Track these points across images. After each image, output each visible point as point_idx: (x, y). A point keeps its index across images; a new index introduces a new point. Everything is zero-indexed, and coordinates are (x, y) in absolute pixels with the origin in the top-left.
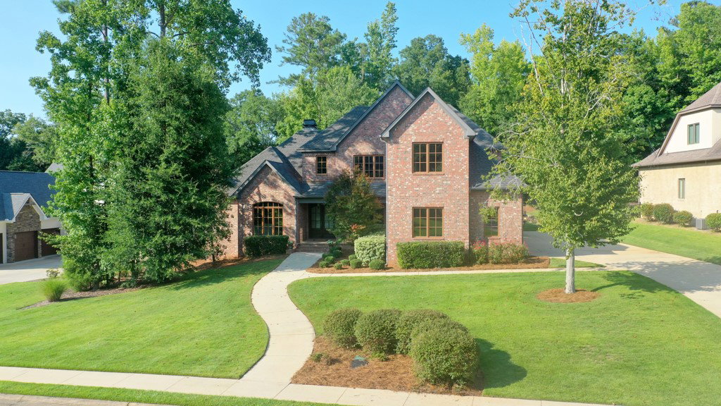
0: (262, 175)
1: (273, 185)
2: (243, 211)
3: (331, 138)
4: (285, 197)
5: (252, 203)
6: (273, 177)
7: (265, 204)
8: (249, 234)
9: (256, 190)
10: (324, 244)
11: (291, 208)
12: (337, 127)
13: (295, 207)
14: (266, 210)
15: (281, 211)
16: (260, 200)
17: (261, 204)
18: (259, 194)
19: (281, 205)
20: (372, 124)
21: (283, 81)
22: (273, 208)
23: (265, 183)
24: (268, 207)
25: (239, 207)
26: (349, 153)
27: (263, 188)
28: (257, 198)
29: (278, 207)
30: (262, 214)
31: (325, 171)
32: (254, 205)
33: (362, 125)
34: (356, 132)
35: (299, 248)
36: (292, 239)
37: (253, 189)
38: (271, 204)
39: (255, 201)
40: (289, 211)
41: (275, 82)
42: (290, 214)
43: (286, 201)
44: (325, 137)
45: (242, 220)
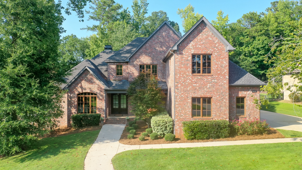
0: (83, 75)
1: (90, 82)
2: (71, 98)
3: (125, 54)
4: (98, 89)
5: (77, 93)
6: (91, 77)
7: (85, 93)
8: (75, 113)
9: (80, 85)
10: (123, 119)
11: (102, 96)
12: (128, 48)
13: (104, 95)
14: (86, 98)
15: (95, 98)
16: (82, 91)
17: (82, 94)
18: (81, 87)
19: (95, 94)
20: (150, 46)
21: (89, 28)
22: (90, 96)
23: (85, 80)
24: (87, 96)
25: (68, 96)
26: (137, 62)
27: (84, 84)
28: (80, 90)
29: (94, 96)
30: (83, 100)
31: (121, 74)
32: (78, 94)
33: (144, 47)
34: (141, 50)
35: (107, 122)
36: (103, 116)
37: (78, 84)
38: (89, 94)
39: (79, 92)
40: (101, 98)
41: (85, 29)
42: (101, 99)
43: (98, 92)
44: (121, 54)
45: (70, 104)
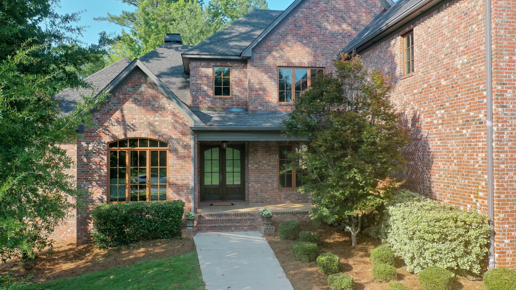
0: (128, 88)
1: (151, 105)
2: (88, 154)
4: (175, 128)
5: (107, 139)
6: (151, 91)
7: (133, 142)
8: (101, 200)
9: (117, 114)
11: (186, 147)
12: (243, 29)
14: (134, 154)
15: (163, 154)
16: (125, 135)
17: (122, 143)
18: (123, 122)
19: (164, 144)
22: (148, 149)
23: (136, 101)
24: (138, 148)
25: (80, 148)
27: (132, 112)
28: (118, 132)
29: (159, 148)
30: (127, 161)
31: (227, 91)
32: (112, 145)
37: (110, 113)
38: (143, 141)
39: (114, 137)
40: (181, 151)
42: (182, 158)
43: (175, 135)
45: (85, 173)
